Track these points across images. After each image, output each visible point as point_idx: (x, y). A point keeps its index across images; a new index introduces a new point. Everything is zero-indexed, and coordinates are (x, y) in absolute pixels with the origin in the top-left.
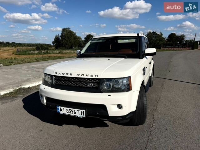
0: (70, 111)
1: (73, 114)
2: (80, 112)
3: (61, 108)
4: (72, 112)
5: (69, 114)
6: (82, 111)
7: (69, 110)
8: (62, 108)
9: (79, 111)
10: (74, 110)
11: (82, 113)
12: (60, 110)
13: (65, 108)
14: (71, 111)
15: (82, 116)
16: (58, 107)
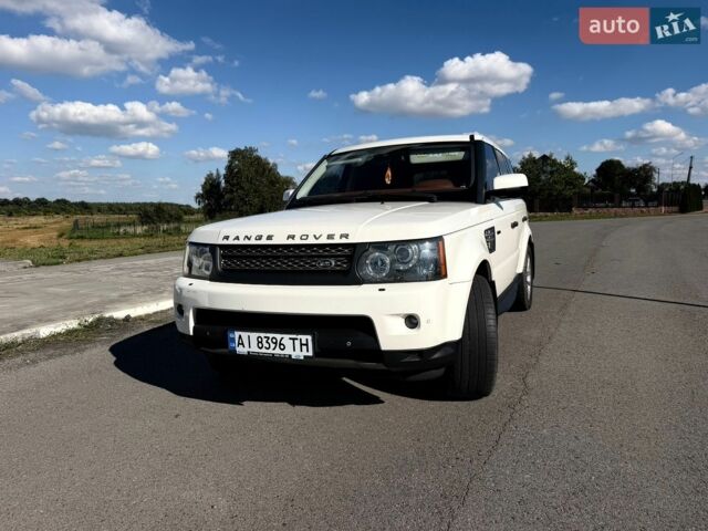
0: (267, 342)
1: (277, 351)
2: (297, 343)
3: (240, 337)
4: (273, 346)
5: (264, 350)
6: (304, 338)
7: (265, 340)
8: (244, 335)
9: (294, 339)
10: (278, 336)
12: (239, 344)
14: (270, 341)
15: (305, 353)
16: (231, 336)
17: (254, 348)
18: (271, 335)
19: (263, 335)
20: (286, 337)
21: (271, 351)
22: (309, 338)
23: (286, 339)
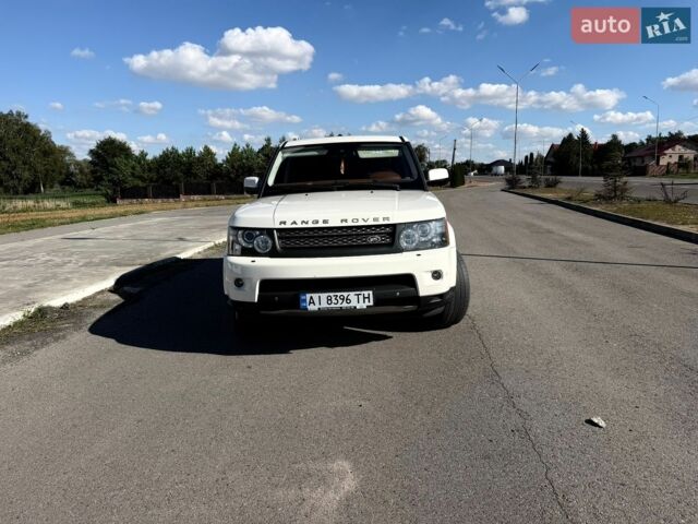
1: (345, 305)
2: (361, 297)
3: (311, 298)
4: (340, 301)
5: (333, 305)
6: (366, 293)
8: (315, 296)
9: (358, 295)
10: (345, 294)
11: (364, 298)
12: (310, 303)
13: (324, 296)
14: (338, 298)
15: (367, 303)
16: (303, 297)
17: (324, 305)
18: (339, 294)
19: (332, 294)
20: (352, 294)
21: (339, 305)
22: (371, 292)
23: (352, 295)
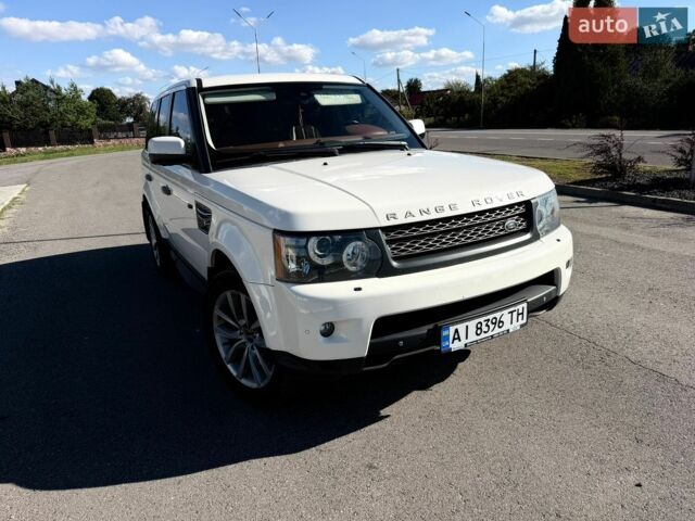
0: (487, 325)
1: (497, 331)
2: (515, 314)
3: (457, 331)
4: (492, 327)
5: (482, 336)
6: (520, 307)
7: (484, 324)
8: (461, 327)
9: (511, 312)
10: (498, 315)
11: (518, 314)
12: (454, 339)
13: (472, 324)
14: (489, 323)
15: (520, 322)
16: (445, 333)
17: (472, 337)
18: (490, 317)
19: (482, 320)
20: (505, 313)
21: (490, 333)
22: (525, 305)
